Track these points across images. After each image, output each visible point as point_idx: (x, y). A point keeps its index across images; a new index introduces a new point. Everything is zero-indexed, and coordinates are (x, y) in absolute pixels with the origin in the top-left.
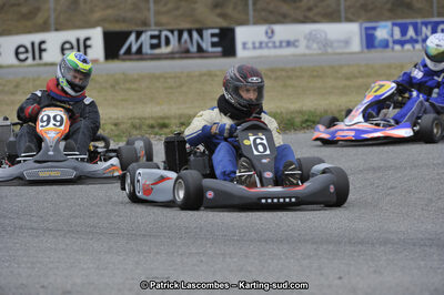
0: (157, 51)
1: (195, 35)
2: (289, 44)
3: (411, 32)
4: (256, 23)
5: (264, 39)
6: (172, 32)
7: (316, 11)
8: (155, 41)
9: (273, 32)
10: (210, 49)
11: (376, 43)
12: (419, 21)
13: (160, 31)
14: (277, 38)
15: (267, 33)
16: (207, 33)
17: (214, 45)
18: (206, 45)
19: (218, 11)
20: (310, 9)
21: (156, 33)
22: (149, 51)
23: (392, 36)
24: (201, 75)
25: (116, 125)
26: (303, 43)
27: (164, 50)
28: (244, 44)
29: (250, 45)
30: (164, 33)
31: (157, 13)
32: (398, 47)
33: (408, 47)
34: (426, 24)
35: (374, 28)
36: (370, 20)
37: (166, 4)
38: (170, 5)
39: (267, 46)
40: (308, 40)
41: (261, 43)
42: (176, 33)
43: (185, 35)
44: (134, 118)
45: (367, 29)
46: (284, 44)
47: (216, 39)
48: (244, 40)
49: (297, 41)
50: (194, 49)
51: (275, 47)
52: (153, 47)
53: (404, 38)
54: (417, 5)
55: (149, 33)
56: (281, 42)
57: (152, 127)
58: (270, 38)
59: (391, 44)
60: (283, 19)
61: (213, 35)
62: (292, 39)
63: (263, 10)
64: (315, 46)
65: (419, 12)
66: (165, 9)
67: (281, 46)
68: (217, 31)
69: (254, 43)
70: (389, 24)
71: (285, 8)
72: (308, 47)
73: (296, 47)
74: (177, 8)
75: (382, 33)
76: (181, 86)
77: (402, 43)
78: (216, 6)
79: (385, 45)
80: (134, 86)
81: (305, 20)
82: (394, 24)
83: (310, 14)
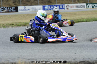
0: (3, 11)
1: (10, 8)
2: (29, 10)
3: (52, 7)
4: (22, 6)
5: (24, 9)
6: (6, 7)
7: (33, 3)
8: (2, 9)
9: (25, 7)
10: (13, 11)
11: (45, 9)
12: (53, 5)
13: (3, 7)
14: (26, 8)
15: (24, 8)
16: (13, 8)
17: (14, 10)
18: (12, 10)
19: (14, 3)
20: (32, 3)
21: (3, 8)
22: (1, 11)
23: (48, 8)
24: (14, 15)
25: (3, 24)
26: (31, 10)
27: (4, 11)
28: (20, 10)
29: (21, 10)
30: (4, 8)
31: (3, 4)
32: (49, 10)
33: (51, 10)
34: (55, 6)
35: (45, 7)
36: (44, 5)
37: (4, 2)
38: (5, 3)
39: (24, 10)
40: (32, 9)
41: (23, 10)
42: (7, 8)
43: (8, 8)
44: (6, 23)
45: (44, 7)
46: (28, 10)
47: (14, 9)
48: (20, 9)
49: (30, 9)
50: (10, 11)
51: (26, 10)
52: (2, 10)
53: (51, 8)
54: (53, 2)
55: (1, 8)
56: (27, 9)
57: (10, 25)
58: (25, 8)
59: (48, 10)
60: (27, 5)
61: (14, 8)
62: (29, 9)
63: (23, 3)
64: (33, 10)
65: (53, 3)
66: (4, 3)
67: (27, 10)
68: (14, 7)
69: (22, 10)
70: (48, 6)
71: (27, 3)
72: (32, 10)
73: (30, 10)
74: (6, 3)
75: (46, 7)
76: (11, 17)
77: (50, 9)
78: (14, 2)
79: (47, 10)
80: (2, 18)
81: (31, 5)
82: (49, 6)
83: (32, 4)
